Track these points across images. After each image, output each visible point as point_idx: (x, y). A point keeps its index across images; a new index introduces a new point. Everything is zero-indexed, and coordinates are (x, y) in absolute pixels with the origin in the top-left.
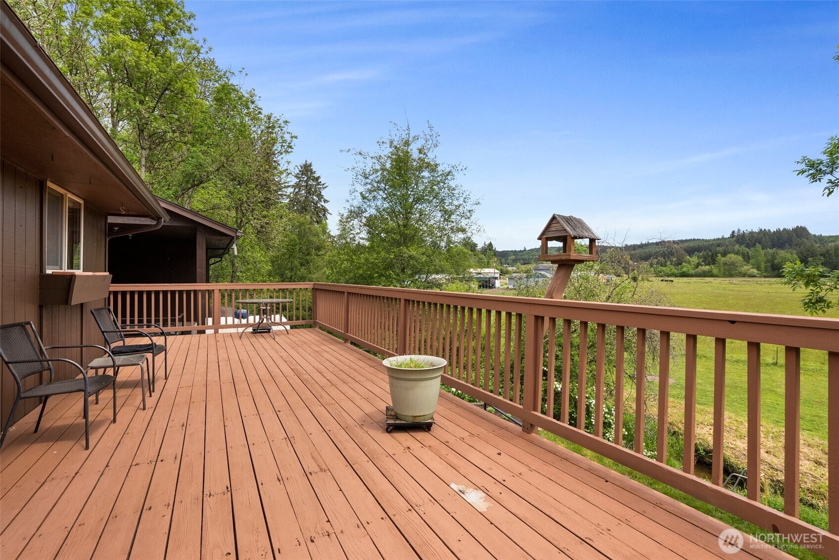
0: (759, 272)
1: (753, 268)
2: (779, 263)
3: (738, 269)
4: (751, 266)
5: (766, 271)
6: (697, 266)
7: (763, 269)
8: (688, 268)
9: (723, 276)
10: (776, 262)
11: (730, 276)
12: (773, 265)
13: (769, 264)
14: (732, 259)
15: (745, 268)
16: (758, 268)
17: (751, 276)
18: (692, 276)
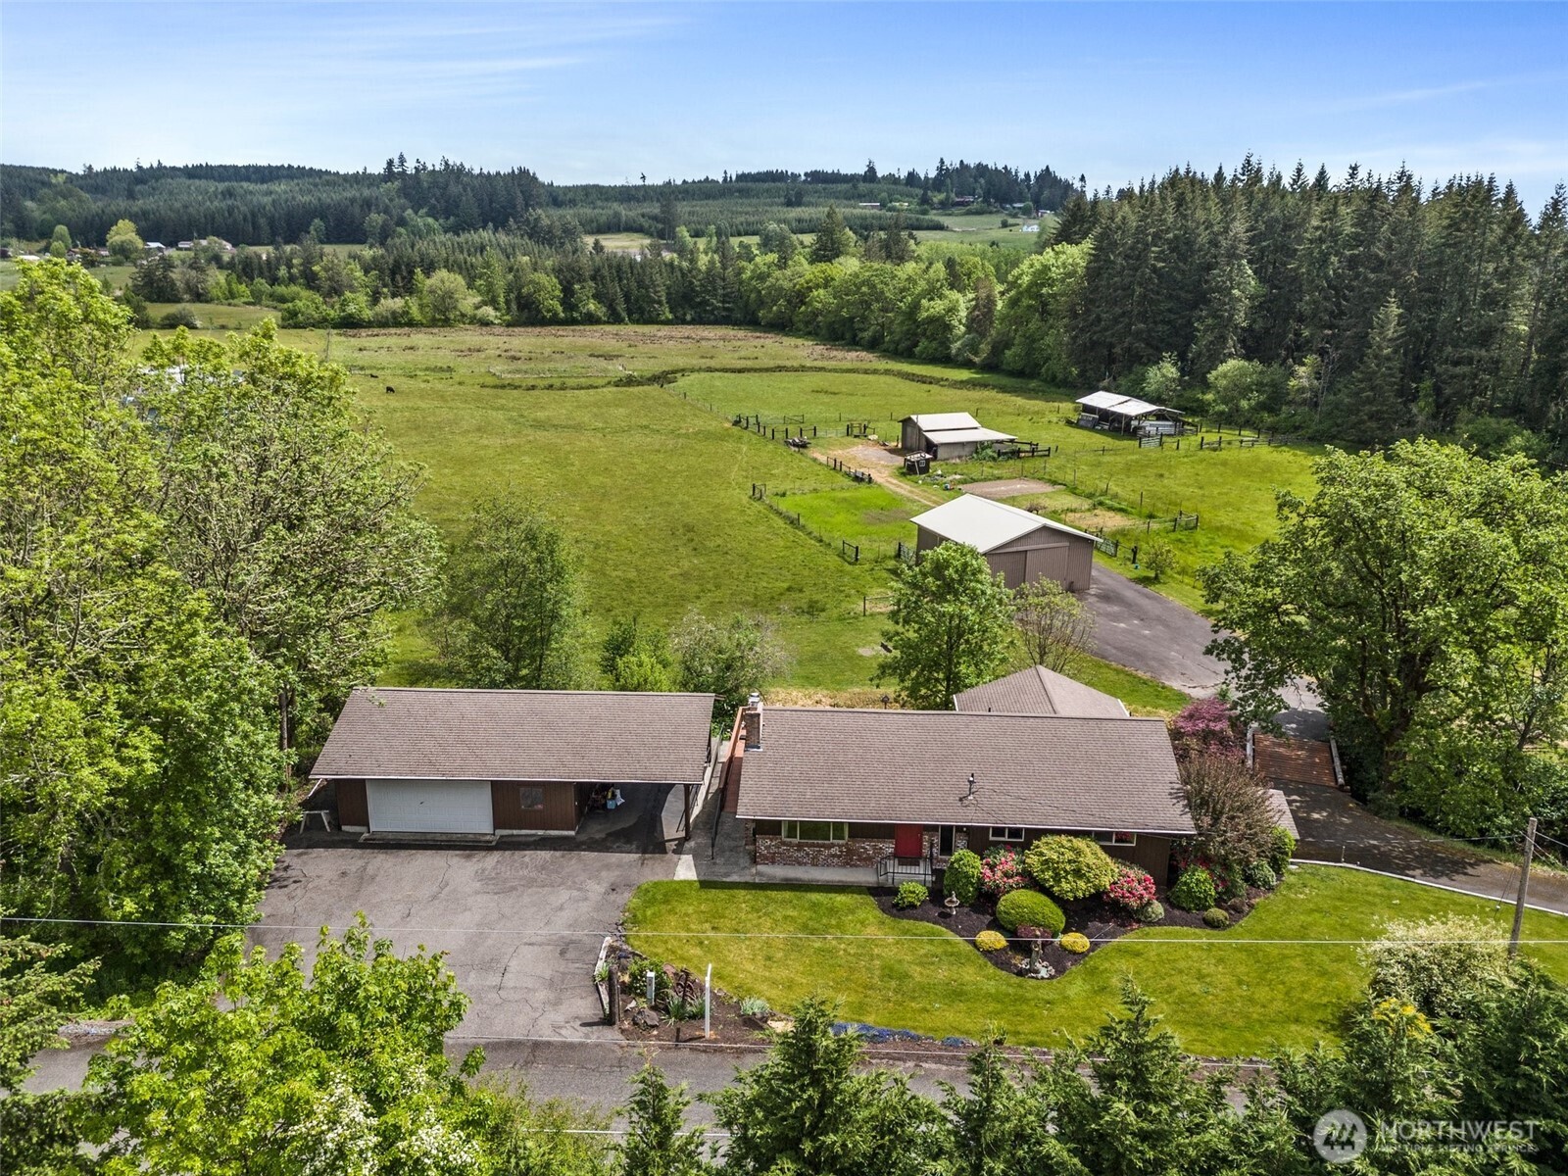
0: (498, 314)
2: (530, 295)
3: (459, 306)
4: (479, 298)
5: (509, 310)
6: (375, 298)
7: (503, 305)
8: (358, 303)
9: (433, 323)
10: (524, 291)
11: (446, 323)
12: (519, 297)
13: (512, 296)
14: (447, 284)
15: (468, 301)
16: (493, 302)
17: (485, 323)
18: (369, 325)
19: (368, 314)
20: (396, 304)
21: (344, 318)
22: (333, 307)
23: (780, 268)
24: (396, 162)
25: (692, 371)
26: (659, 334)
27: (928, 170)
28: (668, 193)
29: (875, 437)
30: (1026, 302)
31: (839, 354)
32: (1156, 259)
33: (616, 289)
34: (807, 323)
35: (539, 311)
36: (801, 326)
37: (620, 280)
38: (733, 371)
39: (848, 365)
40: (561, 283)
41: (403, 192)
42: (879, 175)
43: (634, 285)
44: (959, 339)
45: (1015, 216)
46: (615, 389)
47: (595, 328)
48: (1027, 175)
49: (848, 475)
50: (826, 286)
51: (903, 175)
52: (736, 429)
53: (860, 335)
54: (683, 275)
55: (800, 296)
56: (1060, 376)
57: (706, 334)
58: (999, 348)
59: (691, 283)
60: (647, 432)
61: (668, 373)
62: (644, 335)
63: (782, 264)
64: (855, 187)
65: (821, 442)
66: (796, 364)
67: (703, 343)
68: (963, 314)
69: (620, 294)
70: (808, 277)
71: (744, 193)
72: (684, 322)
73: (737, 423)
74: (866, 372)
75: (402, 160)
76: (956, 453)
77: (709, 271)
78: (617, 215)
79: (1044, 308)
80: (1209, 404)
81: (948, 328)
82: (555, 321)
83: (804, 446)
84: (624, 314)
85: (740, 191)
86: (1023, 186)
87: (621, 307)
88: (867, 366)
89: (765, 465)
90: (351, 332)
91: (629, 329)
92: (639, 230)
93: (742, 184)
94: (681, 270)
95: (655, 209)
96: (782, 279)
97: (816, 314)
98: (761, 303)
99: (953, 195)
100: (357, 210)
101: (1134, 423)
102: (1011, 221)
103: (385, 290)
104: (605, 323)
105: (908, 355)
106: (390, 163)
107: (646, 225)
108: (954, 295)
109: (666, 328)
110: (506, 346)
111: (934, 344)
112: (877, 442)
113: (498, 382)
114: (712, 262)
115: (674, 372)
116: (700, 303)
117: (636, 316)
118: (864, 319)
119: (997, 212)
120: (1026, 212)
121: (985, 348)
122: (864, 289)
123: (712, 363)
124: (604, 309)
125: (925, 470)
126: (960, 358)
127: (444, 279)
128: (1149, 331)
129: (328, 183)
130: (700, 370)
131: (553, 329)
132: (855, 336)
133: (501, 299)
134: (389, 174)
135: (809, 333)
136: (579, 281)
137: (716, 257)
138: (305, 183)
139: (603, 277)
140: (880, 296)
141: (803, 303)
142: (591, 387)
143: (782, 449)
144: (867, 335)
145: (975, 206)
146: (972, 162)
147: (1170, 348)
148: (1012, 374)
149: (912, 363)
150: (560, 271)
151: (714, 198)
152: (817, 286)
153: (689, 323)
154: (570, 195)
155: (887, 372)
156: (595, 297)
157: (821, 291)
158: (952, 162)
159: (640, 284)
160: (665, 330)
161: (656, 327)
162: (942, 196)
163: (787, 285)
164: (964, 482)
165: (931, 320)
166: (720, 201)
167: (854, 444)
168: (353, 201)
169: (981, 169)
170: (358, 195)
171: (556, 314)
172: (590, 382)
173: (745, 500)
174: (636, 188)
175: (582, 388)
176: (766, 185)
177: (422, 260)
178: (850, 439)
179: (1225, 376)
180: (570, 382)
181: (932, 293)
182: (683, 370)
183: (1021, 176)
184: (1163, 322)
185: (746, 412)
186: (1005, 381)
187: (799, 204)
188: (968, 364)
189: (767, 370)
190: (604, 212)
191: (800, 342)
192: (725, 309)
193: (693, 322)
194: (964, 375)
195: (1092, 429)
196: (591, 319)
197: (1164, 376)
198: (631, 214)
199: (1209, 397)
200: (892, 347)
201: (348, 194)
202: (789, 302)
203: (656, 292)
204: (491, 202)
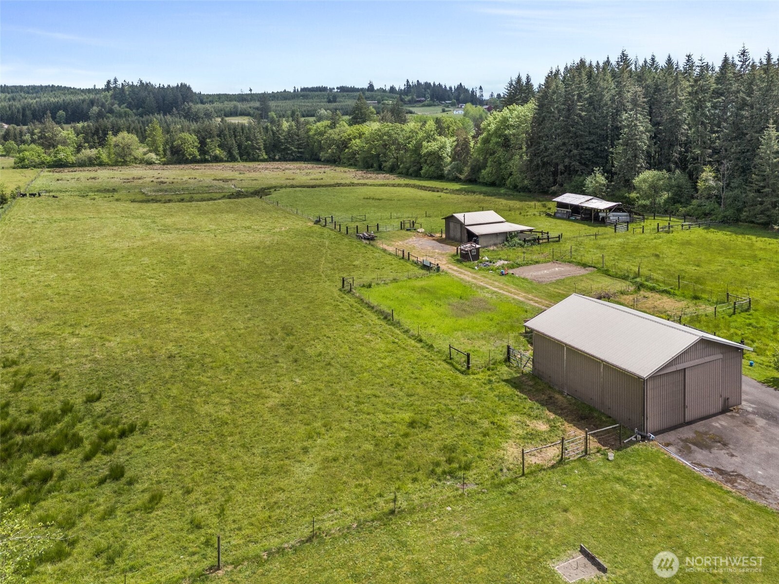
0: (158, 157)
1: (150, 151)
2: (179, 146)
3: (133, 153)
4: (148, 148)
5: (165, 155)
6: (79, 149)
7: (162, 152)
8: (66, 153)
9: (116, 164)
10: (175, 143)
11: (125, 163)
12: (172, 147)
13: (168, 147)
14: (126, 140)
15: (140, 151)
16: (156, 151)
17: (149, 163)
18: (73, 165)
19: (72, 159)
20: (92, 153)
21: (56, 161)
22: (49, 155)
23: (332, 128)
24: (112, 81)
25: (281, 187)
26: (259, 167)
27: (400, 85)
28: (264, 98)
29: (423, 230)
30: (494, 140)
31: (374, 176)
32: (580, 110)
33: (232, 142)
34: (349, 159)
35: (184, 155)
36: (345, 160)
37: (235, 137)
38: (308, 187)
39: (381, 182)
40: (198, 138)
41: (114, 97)
42: (375, 88)
43: (243, 139)
44: (448, 165)
45: (448, 107)
46: (227, 200)
47: (219, 164)
48: (451, 88)
49: (416, 263)
50: (360, 137)
51: (388, 88)
52: (317, 227)
53: (384, 164)
54: (274, 133)
55: (344, 144)
56: (520, 185)
57: (288, 166)
58: (477, 169)
59: (279, 137)
60: (249, 231)
61: (265, 189)
62: (249, 167)
63: (333, 126)
64: (364, 93)
65: (383, 235)
66: (348, 182)
67: (287, 171)
68: (449, 150)
69: (235, 145)
70: (349, 132)
71: (305, 97)
72: (274, 160)
73: (317, 222)
74: (393, 185)
75: (116, 81)
76: (492, 242)
77: (289, 131)
78: (235, 107)
79: (506, 143)
80: (634, 200)
81: (440, 158)
82: (194, 161)
83: (371, 239)
84: (238, 156)
85: (302, 96)
86: (450, 93)
87: (236, 152)
88: (393, 182)
89: (347, 257)
90: (58, 170)
91: (240, 165)
92: (248, 114)
93: (302, 93)
94: (272, 130)
95: (257, 104)
96: (333, 134)
97: (354, 153)
98: (321, 148)
99: (415, 97)
100: (85, 106)
101: (601, 215)
102: (446, 109)
103: (86, 145)
104: (226, 161)
105: (417, 175)
106: (109, 82)
107: (252, 112)
108: (443, 139)
109: (264, 163)
110: (159, 176)
111: (433, 168)
112: (425, 234)
113: (144, 198)
114: (291, 126)
115: (269, 188)
116: (284, 149)
117: (245, 157)
118: (385, 155)
119: (438, 105)
120: (453, 105)
121: (467, 170)
122: (385, 137)
123: (294, 182)
124: (225, 153)
125: (476, 257)
126: (450, 176)
127: (125, 137)
128: (580, 155)
129: (72, 93)
130: (286, 187)
131: (192, 166)
132: (381, 164)
133: (161, 149)
134: (108, 87)
135: (351, 165)
136: (210, 138)
137: (293, 123)
138: (58, 93)
139: (225, 135)
140: (395, 142)
141: (346, 147)
142: (211, 199)
143: (356, 242)
144: (388, 164)
145: (426, 102)
146: (422, 82)
147: (597, 165)
148: (485, 184)
149: (420, 180)
150: (199, 132)
151: (289, 99)
152: (355, 138)
153: (277, 161)
154: (210, 99)
155: (407, 185)
156: (219, 146)
157: (358, 141)
158: (413, 81)
159: (248, 138)
160: (263, 165)
161: (257, 163)
162: (410, 98)
163: (336, 137)
164: (512, 267)
165: (430, 154)
166: (292, 101)
167: (409, 236)
168: (84, 101)
169: (427, 85)
170: (87, 98)
171: (195, 157)
172: (210, 196)
173: (336, 293)
174: (247, 95)
175: (204, 200)
176: (317, 93)
177: (113, 127)
178: (404, 232)
179: (645, 181)
180: (196, 196)
181: (429, 138)
182: (275, 187)
183: (448, 88)
184: (588, 149)
185: (323, 215)
186: (484, 189)
187: (335, 101)
188: (456, 180)
189: (330, 186)
190: (229, 105)
191: (346, 169)
192: (299, 152)
193: (280, 160)
194: (457, 186)
195: (568, 219)
196: (217, 159)
197: (597, 182)
198: (245, 106)
199: (633, 195)
200: (404, 171)
201: (81, 98)
202: (338, 147)
203: (257, 143)
204: (164, 100)
